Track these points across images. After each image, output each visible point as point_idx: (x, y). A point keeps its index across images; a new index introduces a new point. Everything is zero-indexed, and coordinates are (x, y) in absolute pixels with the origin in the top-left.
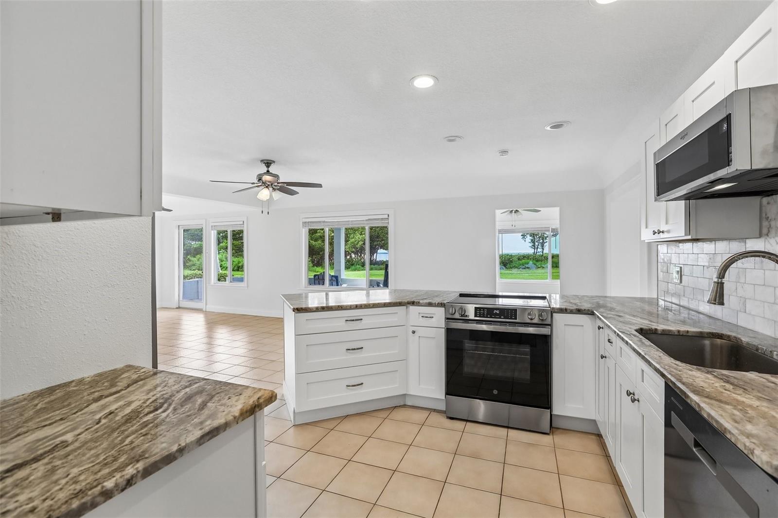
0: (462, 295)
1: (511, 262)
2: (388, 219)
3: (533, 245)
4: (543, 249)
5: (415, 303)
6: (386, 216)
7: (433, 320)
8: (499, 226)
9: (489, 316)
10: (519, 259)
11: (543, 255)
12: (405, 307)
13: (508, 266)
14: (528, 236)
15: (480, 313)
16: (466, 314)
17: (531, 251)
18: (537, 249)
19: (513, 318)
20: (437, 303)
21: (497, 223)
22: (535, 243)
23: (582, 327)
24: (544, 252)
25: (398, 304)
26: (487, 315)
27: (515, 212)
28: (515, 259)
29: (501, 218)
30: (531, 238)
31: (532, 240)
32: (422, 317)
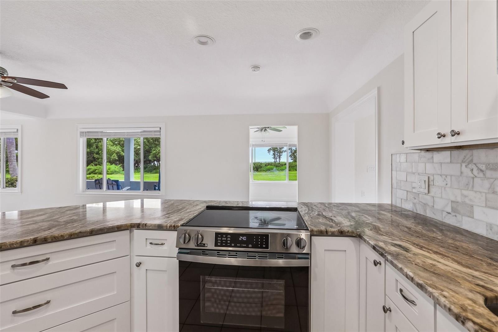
0: (209, 208)
1: (261, 167)
2: (160, 131)
3: (274, 157)
4: (280, 159)
5: (141, 226)
6: (158, 129)
7: (164, 247)
8: (252, 141)
9: (233, 245)
10: (266, 166)
11: (280, 163)
12: (128, 232)
13: (259, 170)
14: (272, 151)
15: (222, 240)
16: (203, 242)
17: (273, 160)
18: (276, 159)
19: (264, 246)
20: (168, 225)
21: (251, 140)
22: (275, 156)
23: (344, 252)
24: (280, 161)
25: (116, 229)
26: (231, 243)
27: (264, 131)
28: (264, 165)
29: (254, 135)
30: (273, 152)
31: (273, 154)
32: (151, 243)
